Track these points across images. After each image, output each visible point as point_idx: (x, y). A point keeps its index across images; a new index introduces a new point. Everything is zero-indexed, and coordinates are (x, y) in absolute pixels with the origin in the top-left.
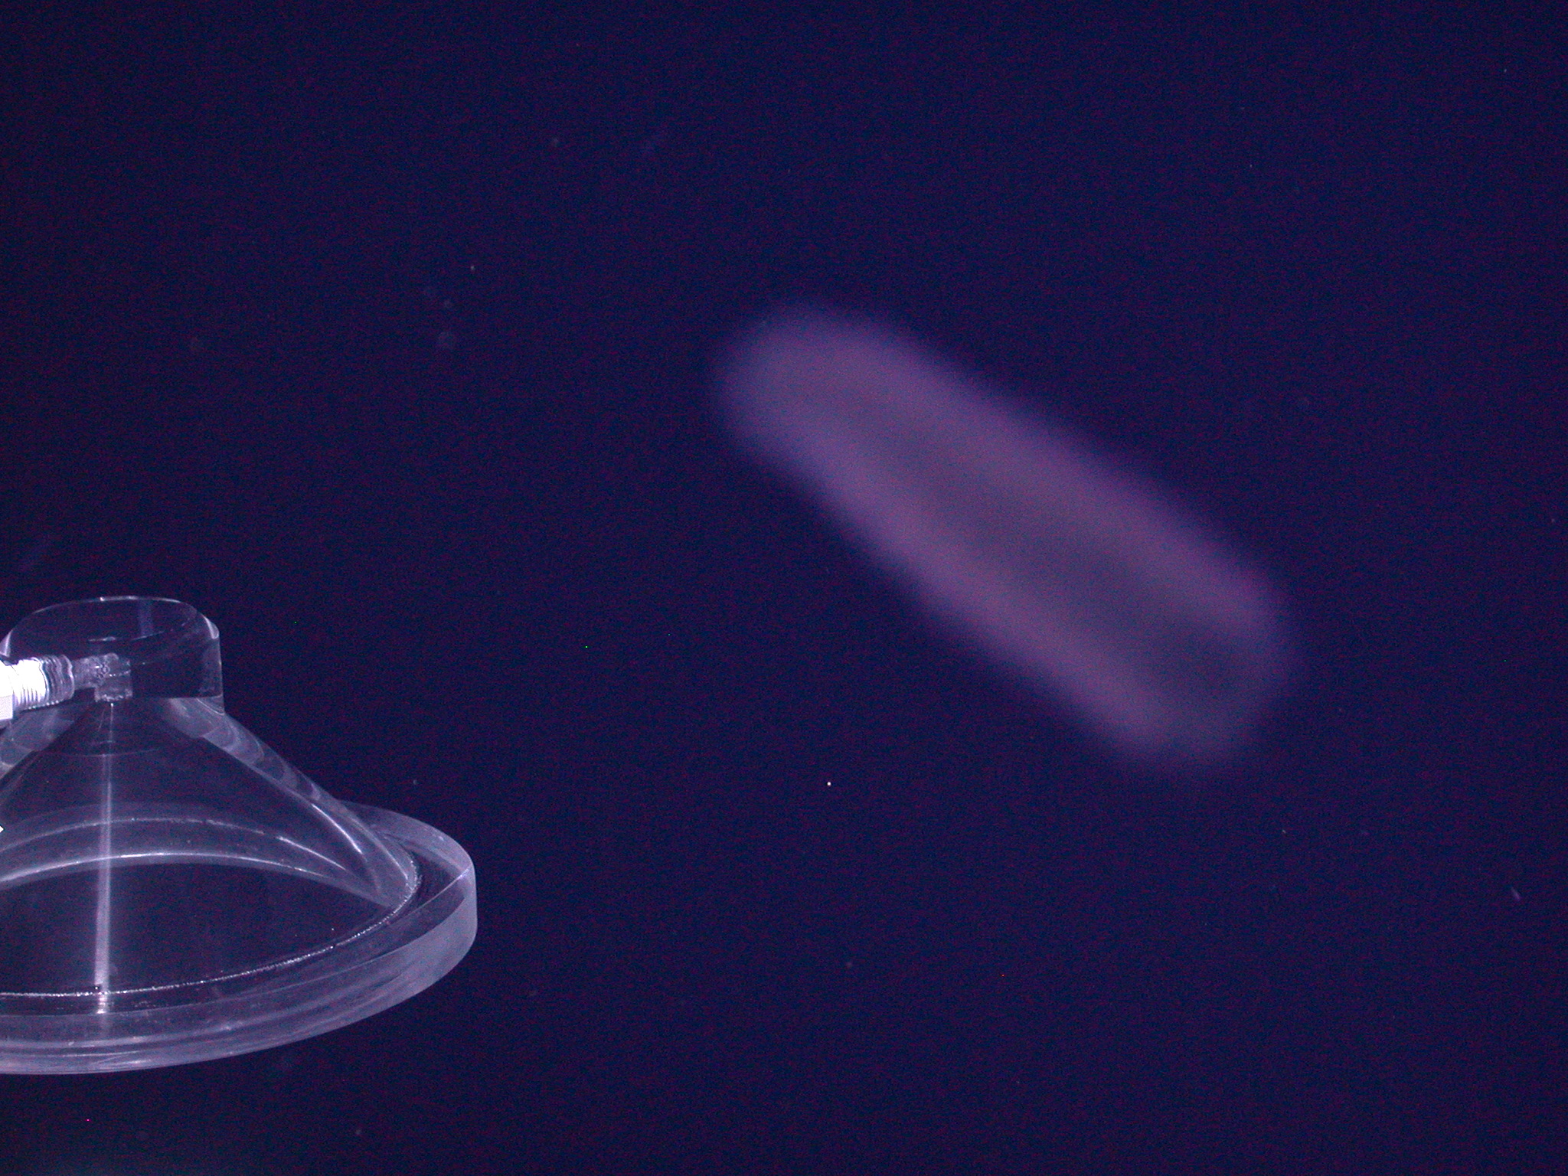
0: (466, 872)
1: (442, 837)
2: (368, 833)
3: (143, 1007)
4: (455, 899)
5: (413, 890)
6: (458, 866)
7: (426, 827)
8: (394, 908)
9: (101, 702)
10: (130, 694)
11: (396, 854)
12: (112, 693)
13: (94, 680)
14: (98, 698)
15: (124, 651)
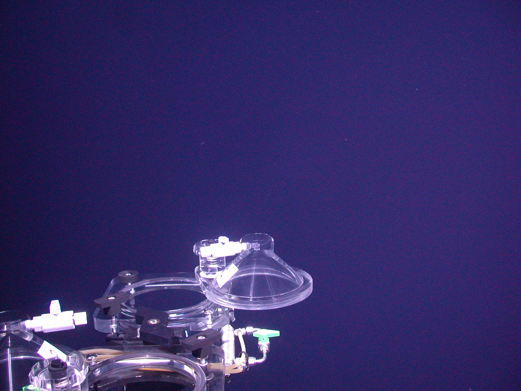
0: (311, 281)
1: (308, 274)
2: (296, 273)
3: (258, 300)
4: (309, 285)
5: (302, 283)
6: (310, 280)
7: (306, 272)
8: (299, 286)
9: (255, 250)
10: (259, 249)
11: (300, 277)
12: (257, 249)
13: (254, 247)
14: (254, 249)
15: (259, 242)
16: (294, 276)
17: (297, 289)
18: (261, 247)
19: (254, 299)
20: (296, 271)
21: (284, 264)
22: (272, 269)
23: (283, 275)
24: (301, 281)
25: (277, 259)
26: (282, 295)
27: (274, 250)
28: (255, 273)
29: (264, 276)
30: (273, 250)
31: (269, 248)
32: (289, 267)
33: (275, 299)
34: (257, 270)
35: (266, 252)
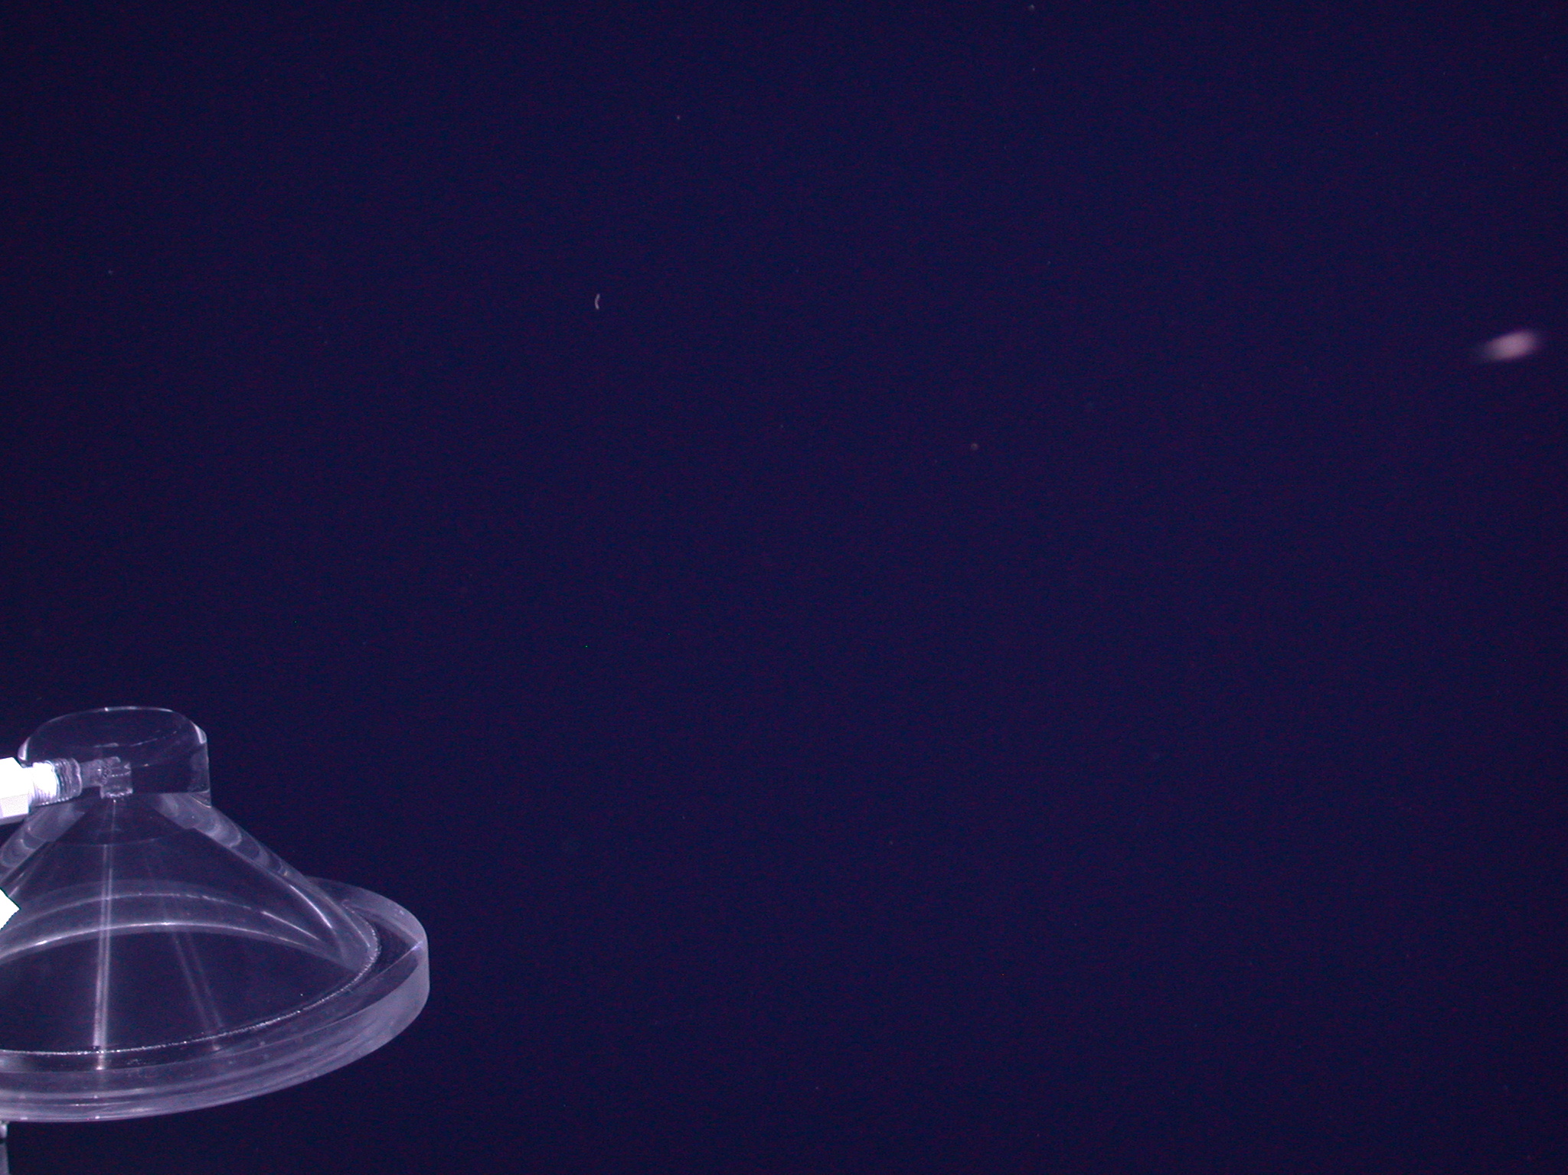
0: (420, 943)
5: (373, 959)
8: (356, 975)
9: (108, 800)
10: (130, 791)
11: (361, 926)
12: (115, 791)
13: (100, 780)
14: (102, 795)
15: (124, 754)
16: (329, 925)
17: (347, 993)
18: (138, 779)
19: (114, 1062)
20: (338, 896)
21: (274, 865)
22: (206, 897)
23: (266, 924)
24: (364, 945)
25: (234, 839)
26: (263, 1031)
27: (213, 792)
28: (113, 922)
29: (163, 936)
30: (208, 791)
31: (180, 783)
32: (301, 878)
33: (229, 1053)
34: (122, 910)
35: (171, 804)
